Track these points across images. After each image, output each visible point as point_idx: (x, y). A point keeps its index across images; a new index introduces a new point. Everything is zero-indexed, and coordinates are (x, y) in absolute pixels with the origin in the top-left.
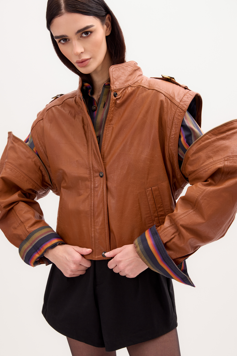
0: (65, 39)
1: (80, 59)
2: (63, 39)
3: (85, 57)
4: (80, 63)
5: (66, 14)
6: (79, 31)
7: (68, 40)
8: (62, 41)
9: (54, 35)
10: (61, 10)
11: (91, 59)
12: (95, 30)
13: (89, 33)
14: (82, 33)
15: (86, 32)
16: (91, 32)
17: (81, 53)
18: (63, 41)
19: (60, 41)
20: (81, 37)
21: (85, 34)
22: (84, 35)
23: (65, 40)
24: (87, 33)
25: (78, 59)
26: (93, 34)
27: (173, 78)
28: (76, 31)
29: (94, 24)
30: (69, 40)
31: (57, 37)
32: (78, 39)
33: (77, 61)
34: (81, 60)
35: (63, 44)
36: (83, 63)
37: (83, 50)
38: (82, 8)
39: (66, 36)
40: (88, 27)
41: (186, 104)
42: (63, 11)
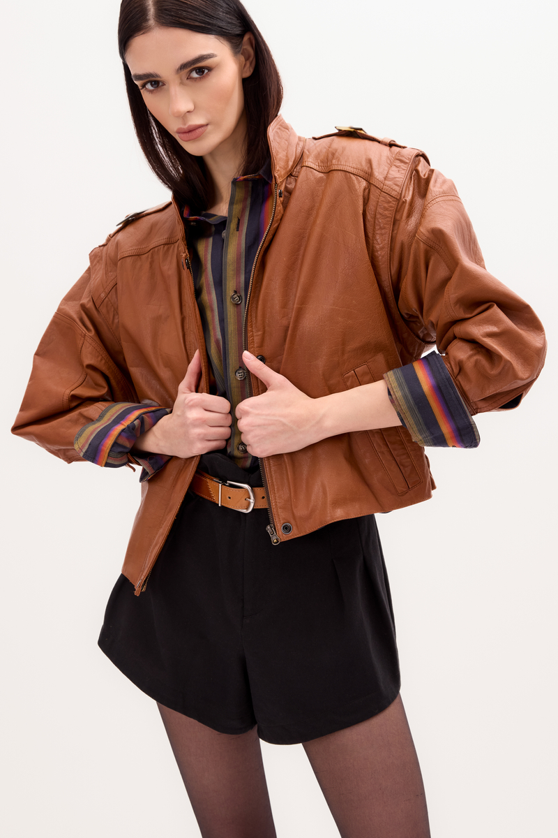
0: (156, 82)
1: (185, 124)
2: (151, 82)
3: (196, 120)
4: (185, 133)
5: (158, 28)
6: (183, 67)
7: (161, 84)
8: (149, 86)
9: (133, 73)
10: (146, 20)
11: (209, 127)
12: (218, 65)
13: (206, 71)
14: (191, 71)
15: (198, 69)
16: (210, 69)
17: (188, 112)
18: (152, 85)
19: (144, 86)
20: (189, 78)
21: (197, 73)
22: (195, 75)
23: (155, 84)
24: (200, 71)
25: (182, 126)
26: (213, 74)
27: (361, 129)
28: (178, 66)
29: (215, 53)
30: (164, 84)
31: (139, 77)
32: (182, 83)
33: (179, 129)
34: (186, 126)
35: (151, 91)
36: (190, 134)
37: (190, 107)
38: (190, 17)
39: (157, 76)
40: (202, 58)
41: (398, 183)
42: (152, 22)
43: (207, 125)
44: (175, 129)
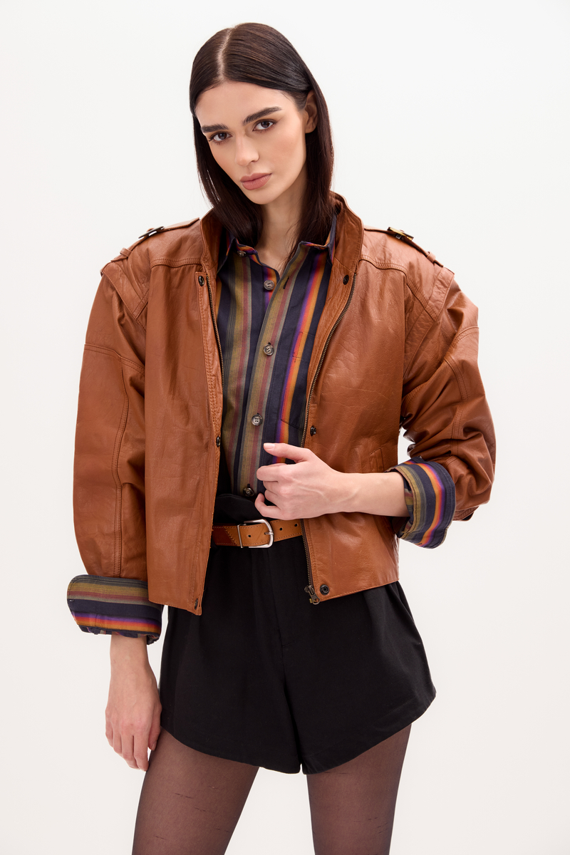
0: (223, 134)
1: (250, 173)
2: (219, 134)
3: (261, 169)
4: (249, 181)
5: (226, 83)
6: (250, 119)
7: (228, 136)
8: (217, 138)
9: (202, 125)
10: (216, 75)
11: (272, 176)
12: (283, 118)
13: (271, 124)
14: (257, 124)
15: (264, 121)
16: (275, 122)
17: (253, 161)
18: (220, 137)
19: (212, 138)
20: (255, 130)
21: (262, 125)
22: (260, 127)
23: (223, 136)
24: (266, 123)
25: (247, 175)
26: (278, 126)
28: (245, 117)
29: (280, 106)
30: (231, 136)
31: (208, 129)
32: (247, 134)
33: (244, 178)
34: (251, 175)
35: (219, 143)
36: (254, 182)
37: (255, 157)
38: (257, 73)
39: (225, 127)
40: (267, 111)
41: (439, 307)
42: (221, 77)
43: (270, 174)
44: (240, 178)
